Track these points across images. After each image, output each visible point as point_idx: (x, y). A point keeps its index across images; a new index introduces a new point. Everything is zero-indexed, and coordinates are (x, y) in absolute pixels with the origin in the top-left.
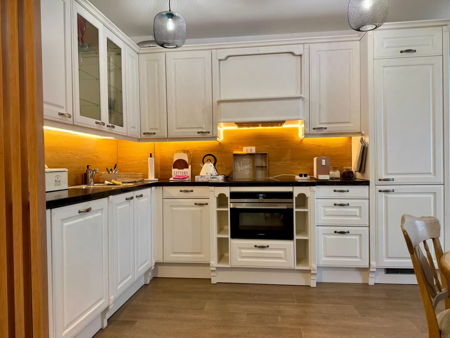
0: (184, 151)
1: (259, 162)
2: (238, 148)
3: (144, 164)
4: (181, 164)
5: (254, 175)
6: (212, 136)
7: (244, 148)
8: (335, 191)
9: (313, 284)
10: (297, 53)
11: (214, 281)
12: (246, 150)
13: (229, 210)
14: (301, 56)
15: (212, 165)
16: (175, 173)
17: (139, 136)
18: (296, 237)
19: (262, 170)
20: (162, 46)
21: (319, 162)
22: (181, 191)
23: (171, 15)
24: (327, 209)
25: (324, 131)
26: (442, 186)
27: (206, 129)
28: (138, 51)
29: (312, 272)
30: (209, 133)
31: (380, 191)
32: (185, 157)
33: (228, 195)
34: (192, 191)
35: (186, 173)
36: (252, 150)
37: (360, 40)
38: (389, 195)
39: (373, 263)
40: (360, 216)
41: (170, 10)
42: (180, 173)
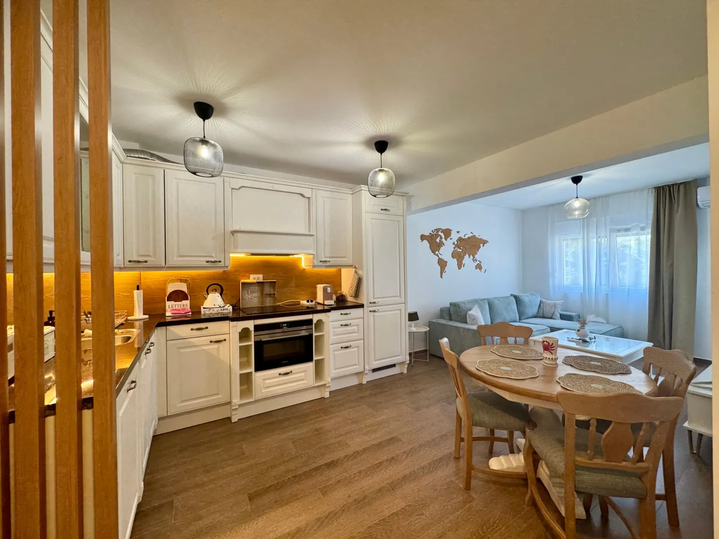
0: (181, 281)
1: (268, 290)
2: (245, 276)
3: (124, 298)
4: (177, 296)
5: (263, 302)
6: (224, 266)
7: (251, 276)
8: (341, 314)
9: (327, 395)
10: (306, 196)
11: (234, 419)
12: (253, 278)
13: (252, 343)
14: (309, 198)
15: (219, 295)
16: (170, 306)
17: (121, 265)
18: (315, 358)
19: (270, 297)
20: (194, 173)
21: (325, 290)
22: (192, 330)
23: (204, 142)
24: (336, 330)
25: (328, 264)
26: (404, 305)
27: (216, 258)
28: (122, 159)
29: (327, 385)
30: (220, 262)
31: (370, 311)
32: (184, 287)
33: (252, 329)
34: (207, 328)
35: (185, 306)
36: (259, 277)
37: (352, 194)
38: (375, 314)
39: (367, 367)
40: (358, 333)
41: (204, 137)
42: (177, 306)
